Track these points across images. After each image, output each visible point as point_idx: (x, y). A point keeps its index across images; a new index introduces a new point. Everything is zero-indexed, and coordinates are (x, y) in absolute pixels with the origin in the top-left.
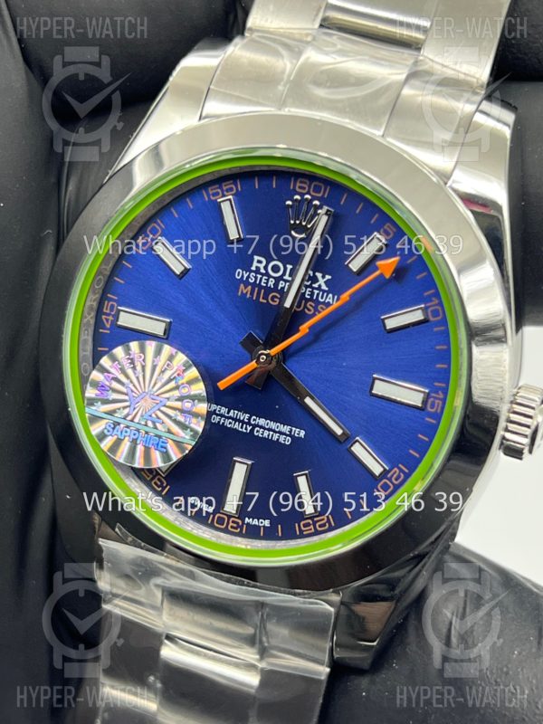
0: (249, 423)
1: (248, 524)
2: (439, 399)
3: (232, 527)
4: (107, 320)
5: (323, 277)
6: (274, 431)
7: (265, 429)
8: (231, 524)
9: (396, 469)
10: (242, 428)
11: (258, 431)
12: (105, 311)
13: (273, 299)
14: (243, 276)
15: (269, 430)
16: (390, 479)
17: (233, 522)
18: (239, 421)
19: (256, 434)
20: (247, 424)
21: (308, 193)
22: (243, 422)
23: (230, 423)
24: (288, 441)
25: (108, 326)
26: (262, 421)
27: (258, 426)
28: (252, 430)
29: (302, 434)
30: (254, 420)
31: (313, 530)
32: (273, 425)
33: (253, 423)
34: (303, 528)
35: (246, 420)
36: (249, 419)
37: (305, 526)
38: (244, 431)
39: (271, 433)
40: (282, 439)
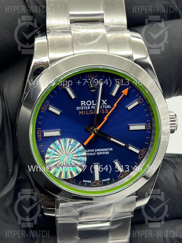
0: (95, 152)
1: (103, 182)
2: (149, 125)
3: (99, 184)
4: (40, 136)
5: (104, 101)
6: (103, 152)
7: (100, 152)
8: (98, 184)
9: (142, 150)
10: (93, 154)
11: (98, 153)
12: (38, 134)
13: (91, 112)
14: (79, 108)
15: (101, 152)
16: (142, 153)
17: (98, 183)
18: (91, 152)
19: (97, 154)
20: (94, 152)
21: (92, 77)
22: (93, 152)
23: (89, 154)
24: (108, 153)
25: (40, 138)
26: (98, 150)
27: (97, 152)
28: (96, 154)
29: (112, 149)
30: (96, 150)
31: (123, 176)
32: (102, 150)
33: (95, 151)
34: (120, 177)
35: (93, 151)
36: (94, 151)
37: (120, 176)
38: (94, 155)
39: (102, 152)
40: (106, 153)
